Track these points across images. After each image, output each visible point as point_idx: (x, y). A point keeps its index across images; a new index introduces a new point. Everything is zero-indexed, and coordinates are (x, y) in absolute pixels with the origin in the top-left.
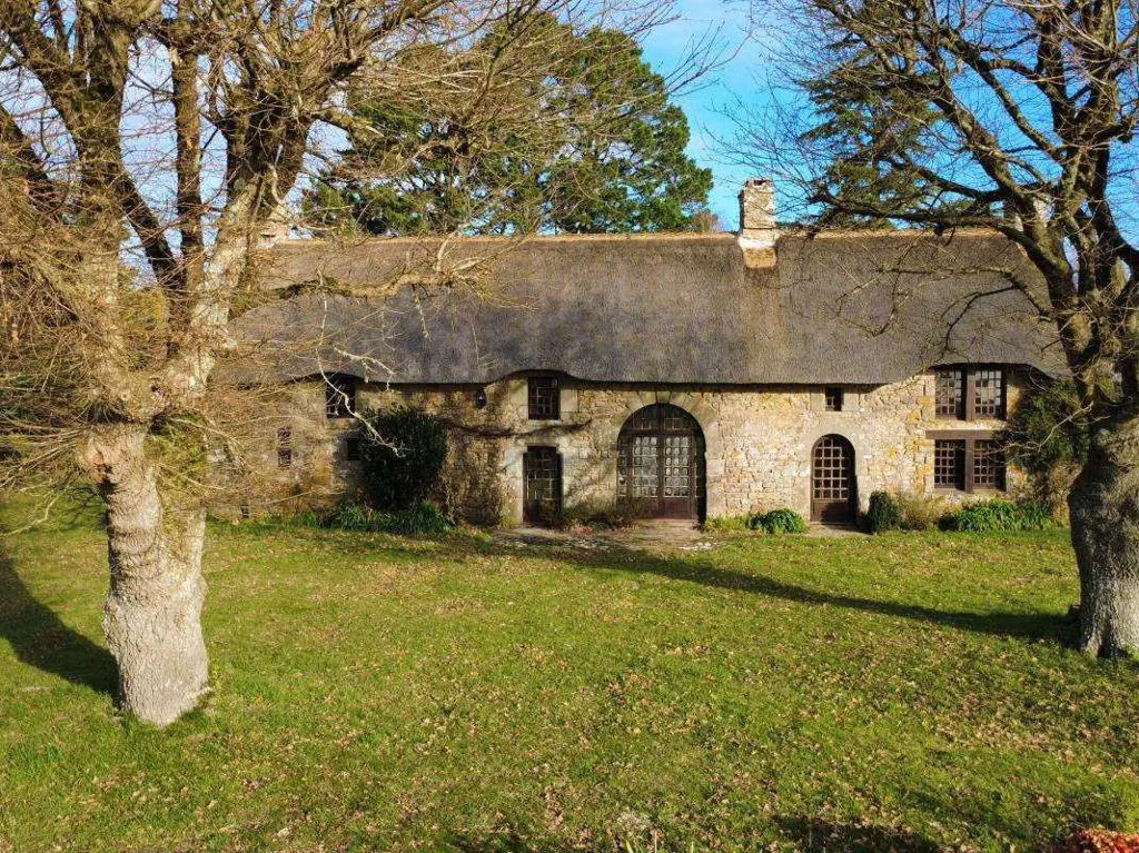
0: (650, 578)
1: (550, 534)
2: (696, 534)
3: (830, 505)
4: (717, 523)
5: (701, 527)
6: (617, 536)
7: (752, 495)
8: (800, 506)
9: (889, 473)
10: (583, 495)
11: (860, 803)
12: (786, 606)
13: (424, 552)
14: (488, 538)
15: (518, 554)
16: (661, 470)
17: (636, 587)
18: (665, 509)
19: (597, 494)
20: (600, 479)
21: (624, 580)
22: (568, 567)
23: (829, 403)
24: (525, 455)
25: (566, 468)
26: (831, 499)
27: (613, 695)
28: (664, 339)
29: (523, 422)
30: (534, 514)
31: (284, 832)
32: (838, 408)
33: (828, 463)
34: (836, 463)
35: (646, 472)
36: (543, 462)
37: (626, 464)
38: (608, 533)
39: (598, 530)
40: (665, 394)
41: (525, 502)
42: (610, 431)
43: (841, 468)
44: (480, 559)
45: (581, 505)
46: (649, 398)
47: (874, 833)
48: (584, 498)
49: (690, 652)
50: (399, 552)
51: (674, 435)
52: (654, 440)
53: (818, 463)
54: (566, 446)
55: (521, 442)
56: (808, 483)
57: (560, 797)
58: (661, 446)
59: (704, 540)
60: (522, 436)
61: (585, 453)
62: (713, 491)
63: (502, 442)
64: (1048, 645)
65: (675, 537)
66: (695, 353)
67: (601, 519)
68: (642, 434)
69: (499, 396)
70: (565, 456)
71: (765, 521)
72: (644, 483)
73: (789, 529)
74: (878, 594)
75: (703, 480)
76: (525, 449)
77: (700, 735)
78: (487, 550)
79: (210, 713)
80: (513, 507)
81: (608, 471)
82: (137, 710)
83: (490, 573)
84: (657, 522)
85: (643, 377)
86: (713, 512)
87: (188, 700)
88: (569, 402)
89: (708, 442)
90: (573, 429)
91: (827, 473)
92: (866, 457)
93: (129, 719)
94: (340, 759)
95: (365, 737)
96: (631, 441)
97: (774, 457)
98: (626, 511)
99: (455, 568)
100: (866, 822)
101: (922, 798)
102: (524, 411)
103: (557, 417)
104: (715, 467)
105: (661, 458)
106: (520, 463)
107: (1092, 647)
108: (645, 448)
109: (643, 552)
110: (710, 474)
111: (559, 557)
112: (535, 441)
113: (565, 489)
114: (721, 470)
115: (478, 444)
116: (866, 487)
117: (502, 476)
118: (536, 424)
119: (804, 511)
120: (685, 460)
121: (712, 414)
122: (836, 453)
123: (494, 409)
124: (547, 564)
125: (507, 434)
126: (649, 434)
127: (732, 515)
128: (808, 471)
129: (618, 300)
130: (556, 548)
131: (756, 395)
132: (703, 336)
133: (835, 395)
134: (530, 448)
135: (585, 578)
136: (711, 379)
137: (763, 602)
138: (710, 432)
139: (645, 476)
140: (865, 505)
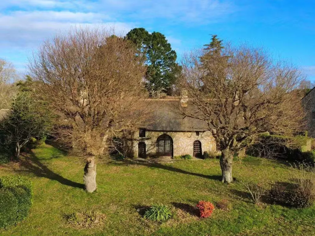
0: (161, 169)
1: (143, 159)
2: (171, 159)
3: (196, 154)
4: (175, 157)
5: (172, 158)
6: (156, 160)
7: (182, 152)
8: (191, 153)
9: (208, 148)
10: (149, 152)
11: (182, 201)
12: (181, 174)
13: (121, 164)
14: (132, 161)
15: (138, 164)
16: (165, 146)
17: (158, 171)
18: (166, 154)
19: (152, 151)
20: (153, 148)
21: (156, 170)
22: (147, 167)
23: (196, 134)
24: (139, 144)
25: (146, 146)
26: (197, 152)
27: (153, 188)
28: (165, 122)
29: (138, 138)
30: (140, 155)
31: (111, 204)
32: (198, 135)
33: (196, 146)
34: (198, 146)
35: (162, 147)
36: (142, 145)
37: (158, 145)
38: (154, 159)
39: (152, 158)
40: (165, 132)
41: (139, 153)
42: (155, 139)
43: (199, 146)
44: (131, 165)
45: (149, 154)
46: (162, 133)
47: (182, 204)
49: (164, 182)
50: (116, 164)
51: (167, 140)
52: (163, 141)
53: (195, 146)
54: (147, 142)
55: (138, 141)
56: (193, 150)
57: (145, 201)
58: (165, 142)
59: (172, 161)
60: (138, 140)
61: (150, 143)
62: (174, 151)
63: (134, 141)
64: (218, 181)
65: (167, 160)
66: (171, 125)
67: (153, 156)
68: (161, 140)
69: (133, 133)
70: (146, 144)
71: (184, 157)
72: (161, 149)
73: (188, 158)
74: (198, 172)
75: (173, 149)
76: (138, 143)
77: (163, 193)
78: (132, 163)
79: (97, 191)
80: (136, 154)
81: (154, 147)
82: (88, 190)
83: (133, 168)
84: (164, 157)
85: (161, 129)
86: (174, 155)
87: (94, 189)
88: (147, 134)
89: (174, 142)
90: (148, 139)
91: (196, 147)
92: (203, 145)
93: (87, 192)
94: (116, 197)
95: (119, 194)
96: (159, 141)
97: (186, 144)
98: (158, 155)
99: (127, 167)
100: (182, 203)
101: (190, 200)
102: (138, 135)
103: (145, 137)
104: (175, 146)
105: (165, 145)
106: (138, 145)
107: (223, 181)
108: (162, 142)
109: (160, 164)
110: (174, 148)
111: (145, 165)
112: (140, 141)
113: (146, 150)
114: (176, 147)
115: (129, 142)
116: (203, 150)
117: (134, 148)
118: (140, 138)
119: (191, 155)
120: (169, 145)
121: (174, 136)
122: (198, 144)
123: (133, 135)
124: (143, 166)
125: (135, 140)
126: (162, 140)
127: (178, 155)
128: (192, 147)
129: (156, 114)
130: (145, 163)
131: (183, 133)
132: (173, 121)
133: (198, 133)
134: (140, 142)
135: (149, 169)
136: (174, 130)
137: (178, 174)
138: (174, 140)
139: (162, 148)
140: (203, 154)
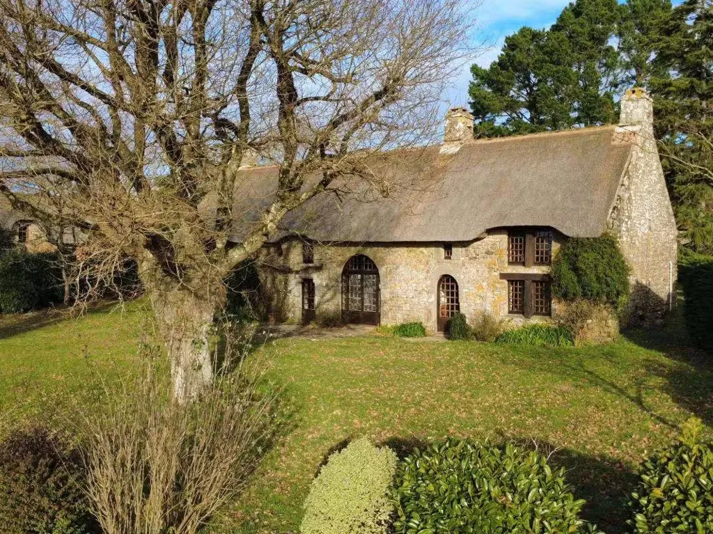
3: (447, 322)
4: (385, 327)
7: (404, 312)
9: (478, 302)
10: (323, 308)
16: (362, 294)
18: (365, 318)
19: (330, 307)
20: (331, 299)
24: (302, 284)
25: (316, 292)
26: (449, 317)
33: (448, 294)
34: (453, 294)
35: (356, 296)
37: (347, 290)
40: (360, 249)
42: (335, 271)
45: (323, 313)
46: (354, 251)
48: (324, 310)
51: (367, 273)
52: (359, 276)
54: (316, 278)
55: (297, 276)
56: (432, 307)
60: (298, 272)
61: (324, 283)
62: (384, 309)
63: (290, 276)
68: (353, 273)
69: (288, 250)
70: (316, 285)
72: (355, 302)
76: (300, 280)
81: (337, 293)
84: (360, 327)
86: (384, 321)
88: (317, 254)
89: (381, 278)
90: (319, 269)
91: (448, 301)
92: (465, 290)
96: (348, 277)
97: (415, 288)
98: (345, 318)
102: (300, 258)
103: (312, 262)
104: (384, 293)
105: (362, 288)
106: (300, 288)
108: (355, 281)
110: (382, 298)
112: (303, 275)
114: (388, 296)
115: (280, 277)
116: (465, 310)
117: (290, 295)
118: (303, 266)
119: (431, 324)
120: (374, 289)
121: (383, 261)
123: (286, 258)
125: (292, 271)
126: (357, 273)
127: (393, 324)
131: (406, 249)
133: (448, 249)
134: (303, 279)
138: (382, 272)
139: (355, 298)
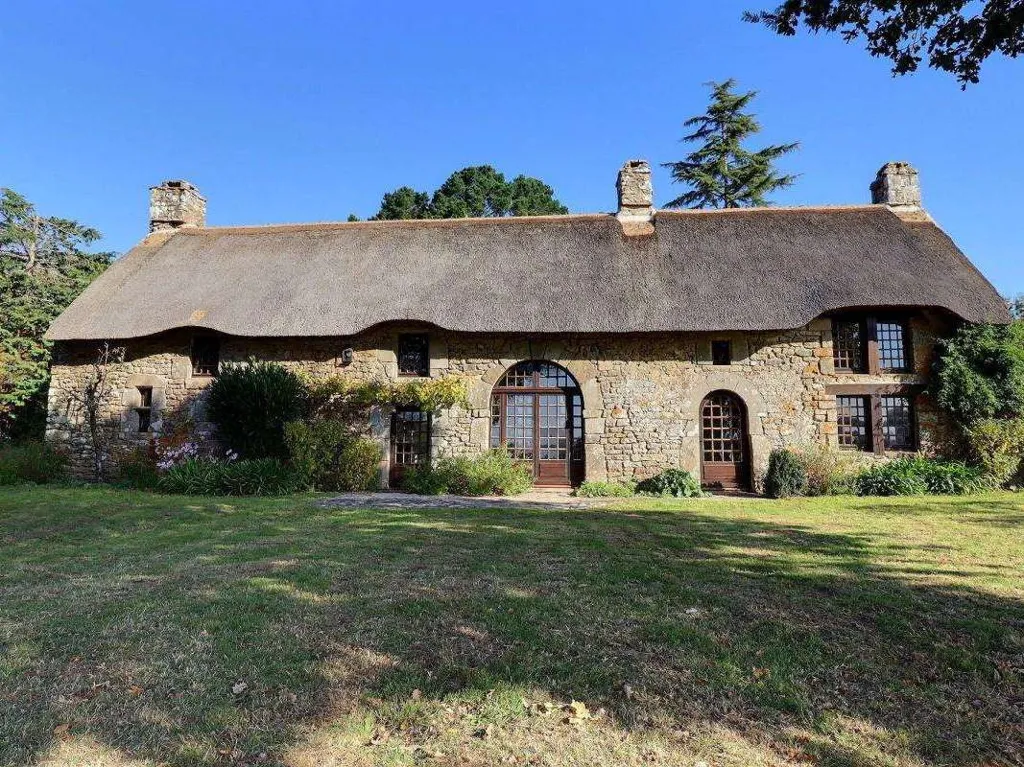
7: (635, 457)
8: (689, 468)
9: (787, 432)
16: (536, 430)
18: (541, 473)
24: (393, 415)
25: (435, 428)
26: (722, 463)
29: (391, 379)
32: (726, 362)
33: (717, 423)
34: (727, 423)
37: (500, 424)
41: (392, 467)
42: (482, 389)
43: (732, 428)
46: (522, 353)
51: (550, 393)
52: (529, 400)
53: (707, 423)
56: (697, 444)
58: (535, 406)
76: (393, 409)
81: (480, 431)
86: (593, 475)
89: (587, 399)
91: (717, 434)
92: (760, 414)
97: (658, 415)
102: (393, 368)
104: (594, 427)
105: (536, 418)
106: (387, 424)
108: (519, 408)
110: (589, 435)
113: (434, 451)
114: (600, 430)
116: (763, 447)
118: (404, 380)
119: (693, 473)
122: (727, 410)
127: (613, 479)
128: (696, 430)
138: (589, 388)
140: (761, 468)
